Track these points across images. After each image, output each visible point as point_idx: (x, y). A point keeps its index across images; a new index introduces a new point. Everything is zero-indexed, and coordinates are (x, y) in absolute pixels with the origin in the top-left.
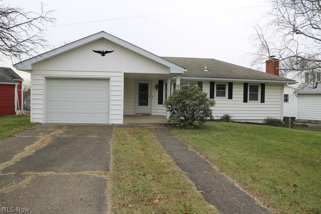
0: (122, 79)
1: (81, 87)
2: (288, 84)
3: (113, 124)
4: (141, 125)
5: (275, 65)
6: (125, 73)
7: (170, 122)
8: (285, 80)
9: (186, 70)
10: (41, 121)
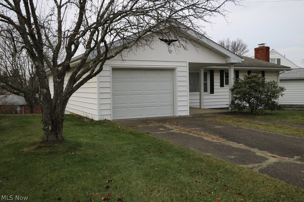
0: (187, 69)
1: (146, 78)
2: (285, 70)
3: (180, 116)
4: (204, 115)
5: (267, 53)
6: (189, 63)
7: (232, 111)
8: (282, 67)
9: (243, 60)
10: (109, 118)
